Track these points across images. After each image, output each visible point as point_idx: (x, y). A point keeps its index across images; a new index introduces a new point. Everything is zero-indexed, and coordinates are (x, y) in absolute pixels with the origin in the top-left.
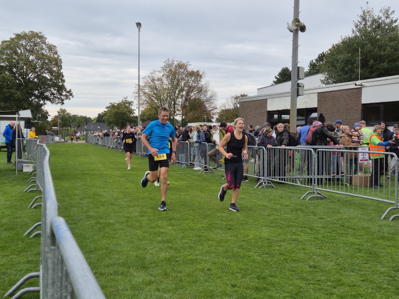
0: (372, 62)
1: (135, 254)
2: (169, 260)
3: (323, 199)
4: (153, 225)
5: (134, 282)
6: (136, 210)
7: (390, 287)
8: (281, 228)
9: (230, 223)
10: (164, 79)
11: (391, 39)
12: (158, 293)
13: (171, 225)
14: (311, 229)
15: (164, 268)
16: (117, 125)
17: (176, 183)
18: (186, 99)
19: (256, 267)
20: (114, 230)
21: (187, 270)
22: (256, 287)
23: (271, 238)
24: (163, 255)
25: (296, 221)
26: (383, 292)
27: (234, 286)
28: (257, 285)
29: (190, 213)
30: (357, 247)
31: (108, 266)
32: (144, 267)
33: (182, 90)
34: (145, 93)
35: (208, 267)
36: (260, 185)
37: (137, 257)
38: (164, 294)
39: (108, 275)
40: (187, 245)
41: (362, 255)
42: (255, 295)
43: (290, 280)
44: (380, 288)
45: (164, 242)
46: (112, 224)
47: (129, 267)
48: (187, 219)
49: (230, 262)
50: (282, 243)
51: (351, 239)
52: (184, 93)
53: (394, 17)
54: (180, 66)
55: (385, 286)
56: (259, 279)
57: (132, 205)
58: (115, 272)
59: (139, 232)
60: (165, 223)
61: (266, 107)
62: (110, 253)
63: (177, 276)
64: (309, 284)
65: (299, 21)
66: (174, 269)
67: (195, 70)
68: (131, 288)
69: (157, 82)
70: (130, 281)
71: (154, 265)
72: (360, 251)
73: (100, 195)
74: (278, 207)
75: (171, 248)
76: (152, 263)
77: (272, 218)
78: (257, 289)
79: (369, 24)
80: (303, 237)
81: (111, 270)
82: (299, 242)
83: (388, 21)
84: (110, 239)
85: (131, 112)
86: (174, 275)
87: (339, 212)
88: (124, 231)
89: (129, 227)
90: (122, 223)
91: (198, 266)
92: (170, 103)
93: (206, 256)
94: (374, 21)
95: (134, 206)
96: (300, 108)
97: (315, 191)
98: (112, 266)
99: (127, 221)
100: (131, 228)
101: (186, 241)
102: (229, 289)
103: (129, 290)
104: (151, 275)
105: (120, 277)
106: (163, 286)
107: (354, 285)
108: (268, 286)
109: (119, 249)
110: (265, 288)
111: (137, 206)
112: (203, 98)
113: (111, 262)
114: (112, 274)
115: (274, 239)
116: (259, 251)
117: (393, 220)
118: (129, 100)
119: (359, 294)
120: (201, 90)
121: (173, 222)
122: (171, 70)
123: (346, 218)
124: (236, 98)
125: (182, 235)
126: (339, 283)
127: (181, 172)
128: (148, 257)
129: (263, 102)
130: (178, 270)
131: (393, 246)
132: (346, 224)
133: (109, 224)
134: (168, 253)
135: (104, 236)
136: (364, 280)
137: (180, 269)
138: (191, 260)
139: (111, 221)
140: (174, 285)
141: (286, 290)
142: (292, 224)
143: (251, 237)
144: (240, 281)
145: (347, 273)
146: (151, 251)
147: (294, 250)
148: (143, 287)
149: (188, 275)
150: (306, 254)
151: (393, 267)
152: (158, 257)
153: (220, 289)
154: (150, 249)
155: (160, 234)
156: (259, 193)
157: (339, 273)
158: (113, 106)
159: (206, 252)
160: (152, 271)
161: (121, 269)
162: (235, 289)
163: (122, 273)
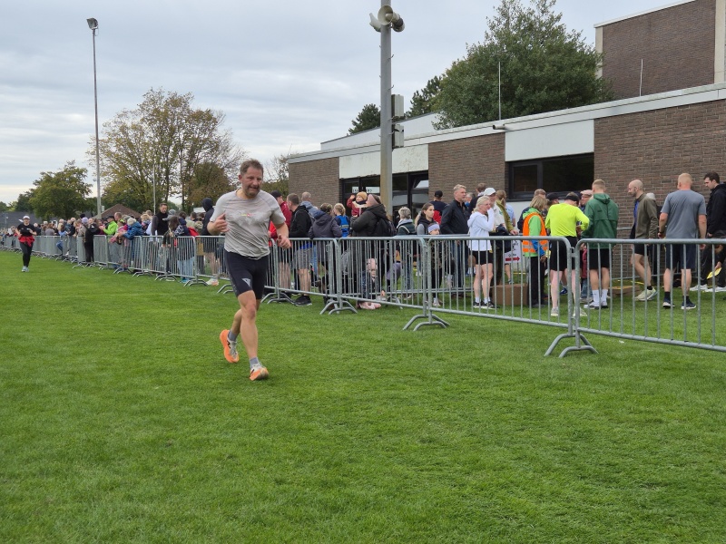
0: (520, 90)
1: (84, 437)
2: (153, 443)
3: (442, 327)
4: (123, 384)
5: (80, 488)
6: (89, 360)
7: (565, 466)
8: (368, 378)
10: (145, 126)
11: (552, 51)
12: (129, 504)
13: (160, 383)
14: (422, 377)
15: (144, 458)
16: (58, 215)
17: (172, 312)
18: (190, 164)
19: (323, 447)
20: (44, 397)
21: (189, 459)
22: (323, 481)
23: (349, 396)
24: (141, 435)
25: (396, 365)
26: (553, 475)
27: (279, 482)
28: (324, 478)
29: (197, 360)
30: (506, 403)
31: (28, 461)
32: (101, 459)
33: (180, 147)
34: (109, 154)
35: (230, 451)
36: (328, 309)
37: (89, 441)
38: (141, 505)
39: (27, 477)
40: (191, 417)
41: (514, 416)
42: (320, 496)
43: (387, 465)
44: (548, 469)
45: (144, 412)
46: (41, 386)
47: (72, 461)
48: (191, 372)
49: (273, 441)
50: (371, 404)
51: (495, 392)
52: (185, 151)
53: (555, 10)
54: (176, 102)
55: (557, 465)
56: (328, 467)
57: (82, 351)
58: (41, 472)
59: (95, 399)
60: (146, 381)
61: (337, 172)
62: (33, 437)
63: (168, 471)
64: (422, 470)
65: (391, 12)
66: (162, 460)
67: (204, 110)
68: (75, 498)
69: (131, 133)
70: (73, 485)
71: (122, 454)
72: (511, 410)
73: (19, 337)
74: (364, 343)
75: (158, 422)
76: (118, 451)
77: (352, 361)
78: (325, 485)
79: (513, 22)
80: (409, 392)
81: (34, 467)
82: (402, 400)
83: (545, 18)
84: (34, 413)
85: (84, 189)
86: (163, 469)
87: (471, 348)
88: (63, 398)
89: (75, 389)
90: (62, 383)
91: (211, 452)
92: (158, 172)
93: (226, 433)
94: (521, 18)
95: (86, 353)
96: (398, 172)
97: (429, 315)
98: (36, 460)
99: (71, 380)
100: (79, 391)
101: (187, 409)
102: (270, 489)
103: (70, 501)
104: (117, 472)
105: (51, 480)
106: (141, 491)
107: (503, 468)
108: (344, 478)
109: (52, 429)
110: (339, 483)
111: (93, 352)
112: (221, 160)
113: (34, 453)
114: (34, 475)
115: (356, 397)
116: (328, 420)
117: (565, 356)
118: (78, 166)
119: (512, 482)
120: (217, 147)
121: (163, 377)
122: (157, 111)
123: (484, 358)
124: (283, 161)
125: (181, 398)
126: (476, 466)
127: (180, 293)
128: (111, 440)
129: (331, 164)
130: (170, 460)
131: (568, 399)
132: (485, 366)
133: (33, 387)
134: (151, 433)
135: (23, 408)
136: (520, 458)
137: (175, 457)
138: (196, 440)
139: (38, 381)
140: (161, 488)
141: (380, 483)
142: (388, 370)
143: (314, 396)
144: (291, 473)
145: (489, 448)
146: (116, 431)
147: (393, 414)
148: (99, 495)
149: (191, 468)
150: (414, 419)
151: (568, 434)
152: (132, 440)
153: (254, 489)
154: (116, 427)
155: (135, 399)
156: (329, 322)
157: (474, 448)
158: (48, 178)
159: (228, 426)
160: (119, 465)
161: (54, 465)
162: (281, 487)
163: (57, 472)
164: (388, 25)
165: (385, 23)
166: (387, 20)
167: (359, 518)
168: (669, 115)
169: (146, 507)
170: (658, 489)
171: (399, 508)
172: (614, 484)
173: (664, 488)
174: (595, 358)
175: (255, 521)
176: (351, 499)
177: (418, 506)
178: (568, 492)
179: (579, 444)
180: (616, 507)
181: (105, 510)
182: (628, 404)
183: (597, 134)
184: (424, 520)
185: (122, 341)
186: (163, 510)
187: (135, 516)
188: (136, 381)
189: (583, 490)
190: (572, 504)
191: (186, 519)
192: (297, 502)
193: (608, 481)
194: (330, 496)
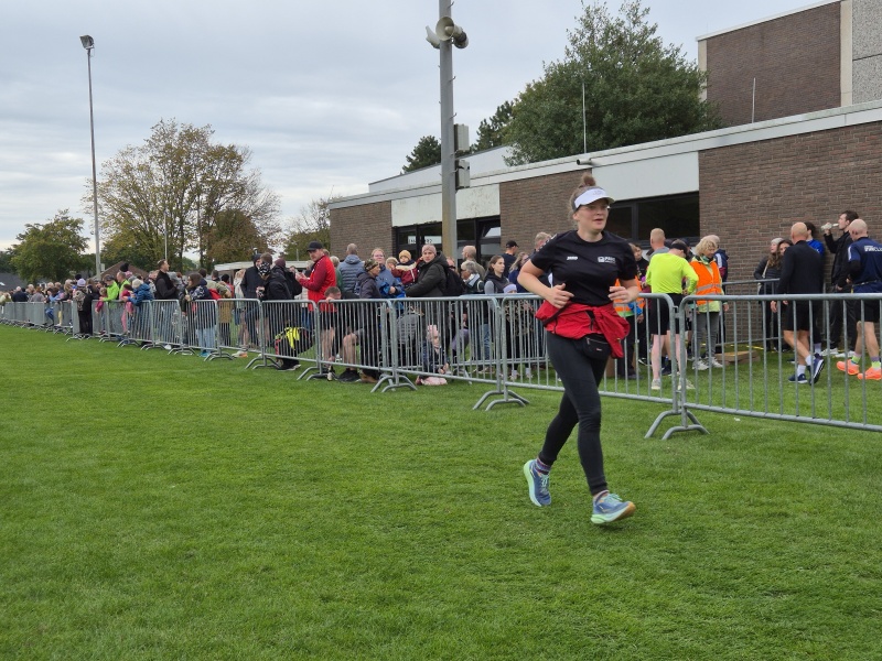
0: (609, 116)
1: (85, 549)
2: (170, 555)
3: (519, 405)
4: (132, 483)
5: (81, 611)
6: (89, 454)
7: (673, 572)
8: (432, 469)
9: (317, 466)
10: (154, 166)
11: (646, 69)
12: (142, 630)
13: (177, 480)
14: (498, 467)
15: (158, 573)
16: (48, 276)
17: (190, 393)
18: (209, 211)
19: (379, 556)
20: (34, 500)
21: (215, 574)
22: (379, 597)
23: (410, 491)
24: (155, 545)
25: (465, 453)
26: (658, 583)
27: (326, 599)
28: (380, 593)
29: (222, 452)
31: (15, 580)
32: (107, 576)
33: (198, 191)
34: (110, 200)
35: (265, 563)
36: (381, 386)
37: (91, 553)
38: (157, 631)
39: (15, 599)
40: (216, 521)
42: (376, 615)
43: (457, 576)
44: (652, 576)
45: (158, 517)
46: (30, 488)
47: (70, 579)
48: (215, 466)
49: (318, 549)
50: (436, 501)
52: (203, 197)
53: (648, 21)
54: (191, 136)
55: (662, 571)
56: (385, 580)
57: (81, 443)
58: (33, 593)
59: (97, 502)
60: (160, 478)
61: (389, 219)
62: (22, 550)
63: (189, 589)
64: (500, 581)
65: (452, 24)
66: (182, 574)
67: (226, 145)
68: (74, 624)
69: (137, 174)
70: (72, 608)
71: (131, 569)
74: (425, 427)
75: (173, 529)
76: (127, 565)
77: (411, 449)
78: (382, 602)
79: (598, 36)
80: (481, 485)
81: (23, 587)
82: (474, 495)
83: (637, 30)
84: (22, 521)
85: (79, 243)
86: (182, 586)
88: (58, 501)
89: (72, 490)
90: (56, 482)
91: (242, 564)
92: (170, 221)
93: (260, 541)
94: (609, 30)
95: (85, 445)
96: (464, 217)
97: (504, 390)
98: (25, 578)
99: (69, 479)
100: (77, 491)
101: (211, 511)
102: (315, 607)
103: (68, 628)
104: (126, 591)
105: (45, 602)
106: (156, 614)
107: (598, 576)
108: (406, 593)
109: (45, 540)
110: (398, 598)
111: (93, 444)
112: (247, 207)
113: (24, 569)
114: (23, 597)
115: (418, 493)
116: (384, 521)
117: (670, 437)
118: (73, 216)
119: (609, 593)
120: (243, 190)
121: (180, 473)
122: (168, 146)
124: (323, 206)
125: (202, 499)
126: (565, 574)
127: (199, 370)
128: (119, 551)
129: (384, 208)
130: (192, 575)
131: (675, 490)
133: (21, 488)
134: (168, 542)
135: (8, 515)
136: (618, 564)
137: (198, 571)
138: (223, 550)
139: (26, 481)
140: (181, 609)
141: (449, 598)
142: (456, 459)
143: (366, 492)
144: (341, 587)
145: (581, 552)
146: (124, 540)
147: (463, 513)
148: (105, 620)
149: (218, 584)
150: (489, 519)
151: (676, 533)
152: (143, 551)
153: (294, 608)
154: (124, 535)
155: (148, 501)
156: (382, 402)
157: (563, 552)
158: (35, 232)
159: (261, 532)
160: (128, 582)
161: (47, 584)
162: (329, 605)
163: (52, 593)
164: (449, 41)
165: (445, 38)
166: (447, 34)
167: (424, 641)
168: (788, 144)
169: (162, 634)
170: (785, 598)
171: (473, 628)
172: (733, 593)
173: (793, 597)
174: (706, 440)
175: (297, 648)
176: (414, 618)
177: (495, 625)
178: (678, 604)
179: (690, 545)
180: (735, 621)
181: (112, 639)
182: (747, 495)
183: (702, 169)
184: (504, 641)
185: (129, 430)
186: (184, 637)
187: (149, 645)
188: (148, 478)
189: (695, 601)
190: (683, 618)
191: (213, 647)
192: (348, 623)
193: (725, 589)
194: (388, 614)
